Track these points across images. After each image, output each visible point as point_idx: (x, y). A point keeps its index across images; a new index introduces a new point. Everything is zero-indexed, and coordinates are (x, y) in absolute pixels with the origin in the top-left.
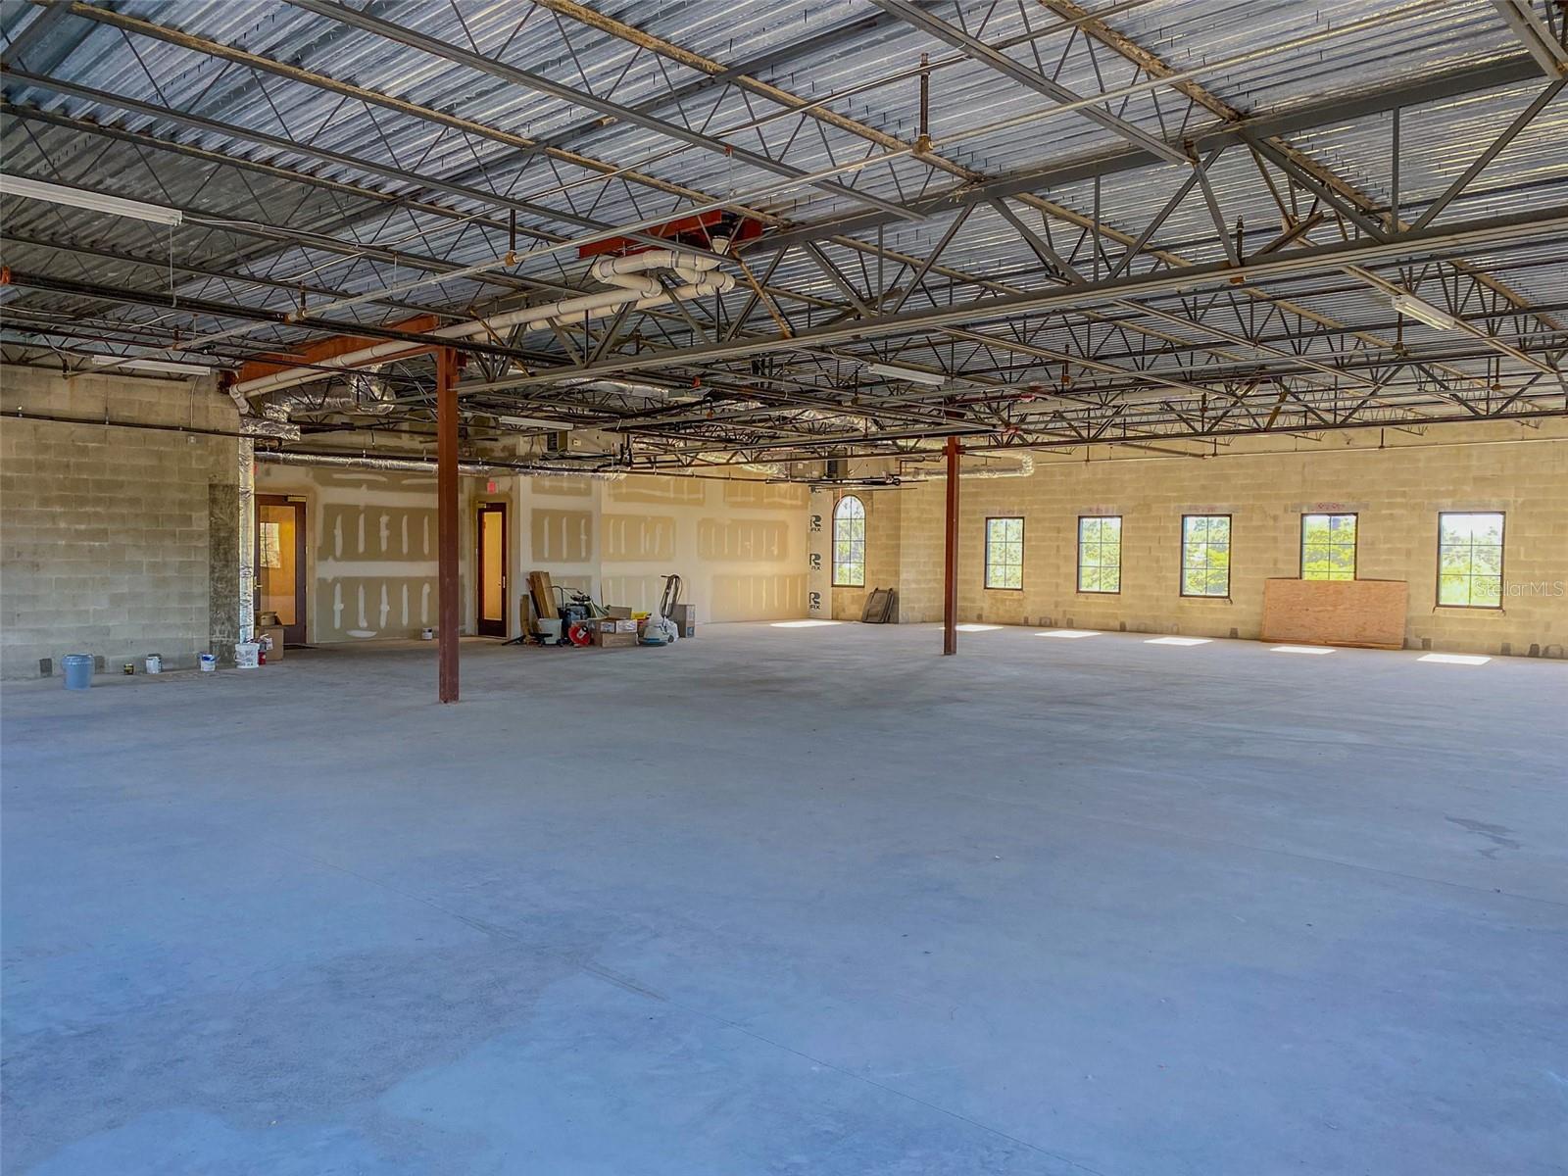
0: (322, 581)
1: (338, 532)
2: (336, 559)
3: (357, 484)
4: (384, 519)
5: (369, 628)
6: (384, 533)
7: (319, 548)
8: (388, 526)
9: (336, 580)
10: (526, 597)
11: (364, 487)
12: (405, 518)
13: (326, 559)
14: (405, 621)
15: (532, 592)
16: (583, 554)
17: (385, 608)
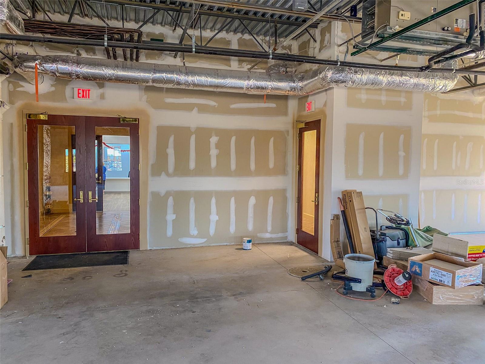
0: (155, 195)
1: (171, 151)
2: (168, 175)
3: (188, 108)
4: (214, 140)
5: (200, 236)
6: (214, 152)
7: (152, 165)
8: (217, 146)
9: (168, 194)
10: (336, 217)
11: (196, 109)
12: (234, 139)
13: (159, 175)
14: (232, 229)
15: (344, 212)
16: (401, 172)
17: (214, 217)
